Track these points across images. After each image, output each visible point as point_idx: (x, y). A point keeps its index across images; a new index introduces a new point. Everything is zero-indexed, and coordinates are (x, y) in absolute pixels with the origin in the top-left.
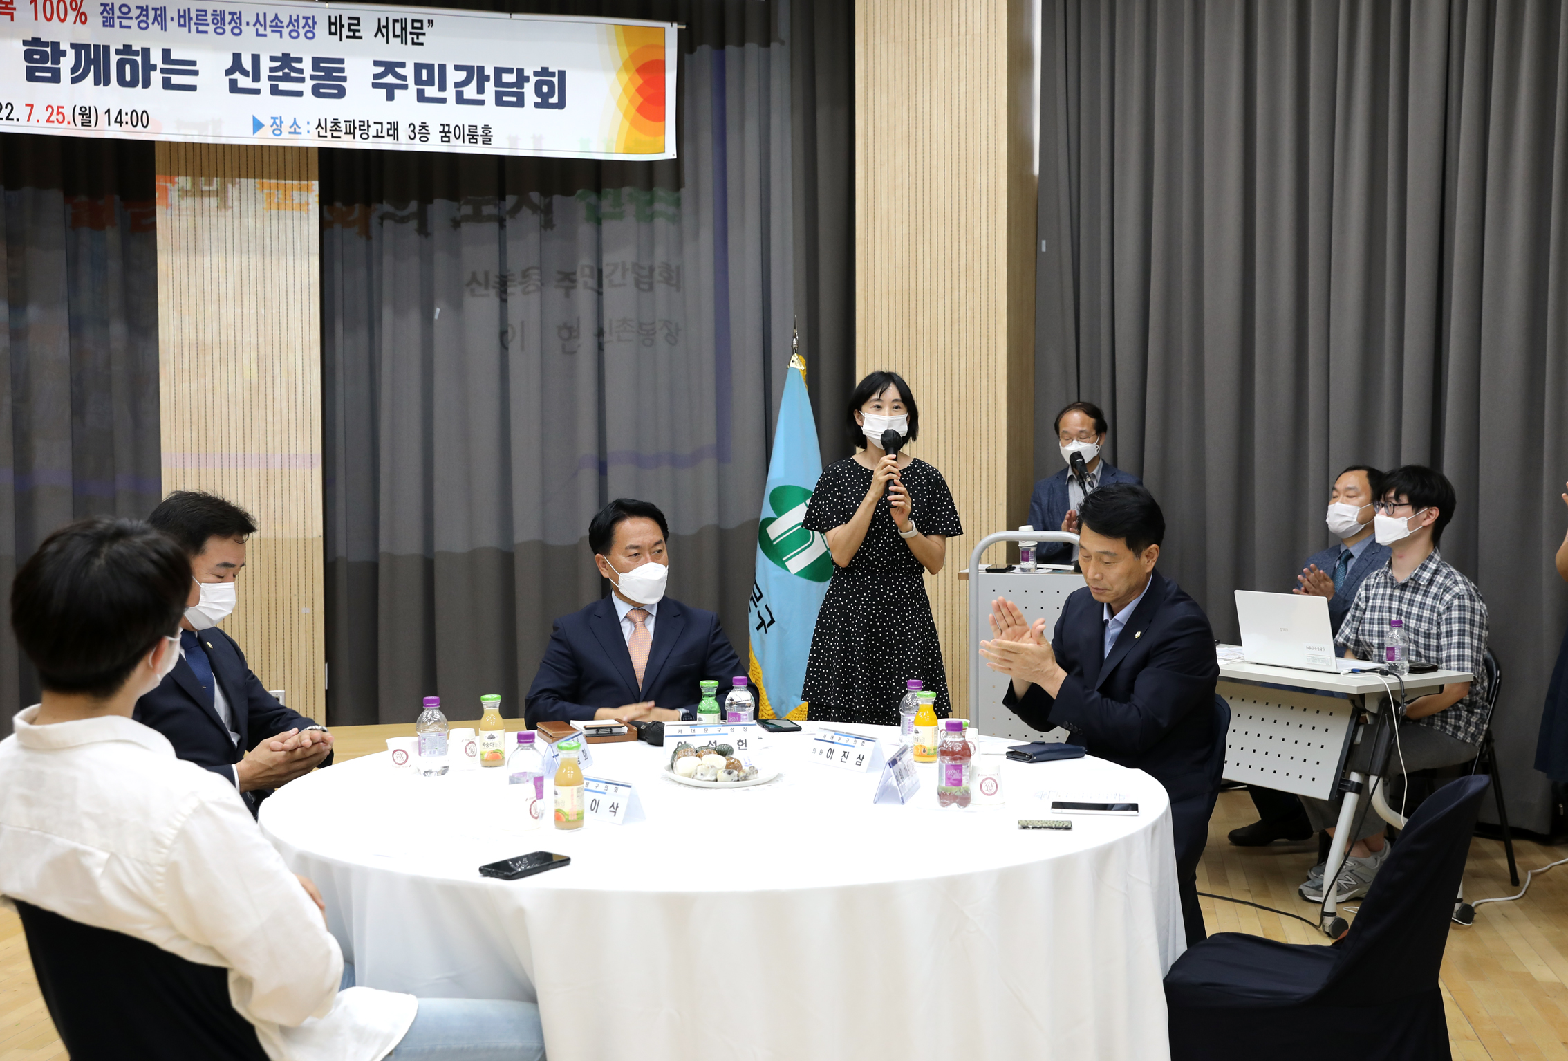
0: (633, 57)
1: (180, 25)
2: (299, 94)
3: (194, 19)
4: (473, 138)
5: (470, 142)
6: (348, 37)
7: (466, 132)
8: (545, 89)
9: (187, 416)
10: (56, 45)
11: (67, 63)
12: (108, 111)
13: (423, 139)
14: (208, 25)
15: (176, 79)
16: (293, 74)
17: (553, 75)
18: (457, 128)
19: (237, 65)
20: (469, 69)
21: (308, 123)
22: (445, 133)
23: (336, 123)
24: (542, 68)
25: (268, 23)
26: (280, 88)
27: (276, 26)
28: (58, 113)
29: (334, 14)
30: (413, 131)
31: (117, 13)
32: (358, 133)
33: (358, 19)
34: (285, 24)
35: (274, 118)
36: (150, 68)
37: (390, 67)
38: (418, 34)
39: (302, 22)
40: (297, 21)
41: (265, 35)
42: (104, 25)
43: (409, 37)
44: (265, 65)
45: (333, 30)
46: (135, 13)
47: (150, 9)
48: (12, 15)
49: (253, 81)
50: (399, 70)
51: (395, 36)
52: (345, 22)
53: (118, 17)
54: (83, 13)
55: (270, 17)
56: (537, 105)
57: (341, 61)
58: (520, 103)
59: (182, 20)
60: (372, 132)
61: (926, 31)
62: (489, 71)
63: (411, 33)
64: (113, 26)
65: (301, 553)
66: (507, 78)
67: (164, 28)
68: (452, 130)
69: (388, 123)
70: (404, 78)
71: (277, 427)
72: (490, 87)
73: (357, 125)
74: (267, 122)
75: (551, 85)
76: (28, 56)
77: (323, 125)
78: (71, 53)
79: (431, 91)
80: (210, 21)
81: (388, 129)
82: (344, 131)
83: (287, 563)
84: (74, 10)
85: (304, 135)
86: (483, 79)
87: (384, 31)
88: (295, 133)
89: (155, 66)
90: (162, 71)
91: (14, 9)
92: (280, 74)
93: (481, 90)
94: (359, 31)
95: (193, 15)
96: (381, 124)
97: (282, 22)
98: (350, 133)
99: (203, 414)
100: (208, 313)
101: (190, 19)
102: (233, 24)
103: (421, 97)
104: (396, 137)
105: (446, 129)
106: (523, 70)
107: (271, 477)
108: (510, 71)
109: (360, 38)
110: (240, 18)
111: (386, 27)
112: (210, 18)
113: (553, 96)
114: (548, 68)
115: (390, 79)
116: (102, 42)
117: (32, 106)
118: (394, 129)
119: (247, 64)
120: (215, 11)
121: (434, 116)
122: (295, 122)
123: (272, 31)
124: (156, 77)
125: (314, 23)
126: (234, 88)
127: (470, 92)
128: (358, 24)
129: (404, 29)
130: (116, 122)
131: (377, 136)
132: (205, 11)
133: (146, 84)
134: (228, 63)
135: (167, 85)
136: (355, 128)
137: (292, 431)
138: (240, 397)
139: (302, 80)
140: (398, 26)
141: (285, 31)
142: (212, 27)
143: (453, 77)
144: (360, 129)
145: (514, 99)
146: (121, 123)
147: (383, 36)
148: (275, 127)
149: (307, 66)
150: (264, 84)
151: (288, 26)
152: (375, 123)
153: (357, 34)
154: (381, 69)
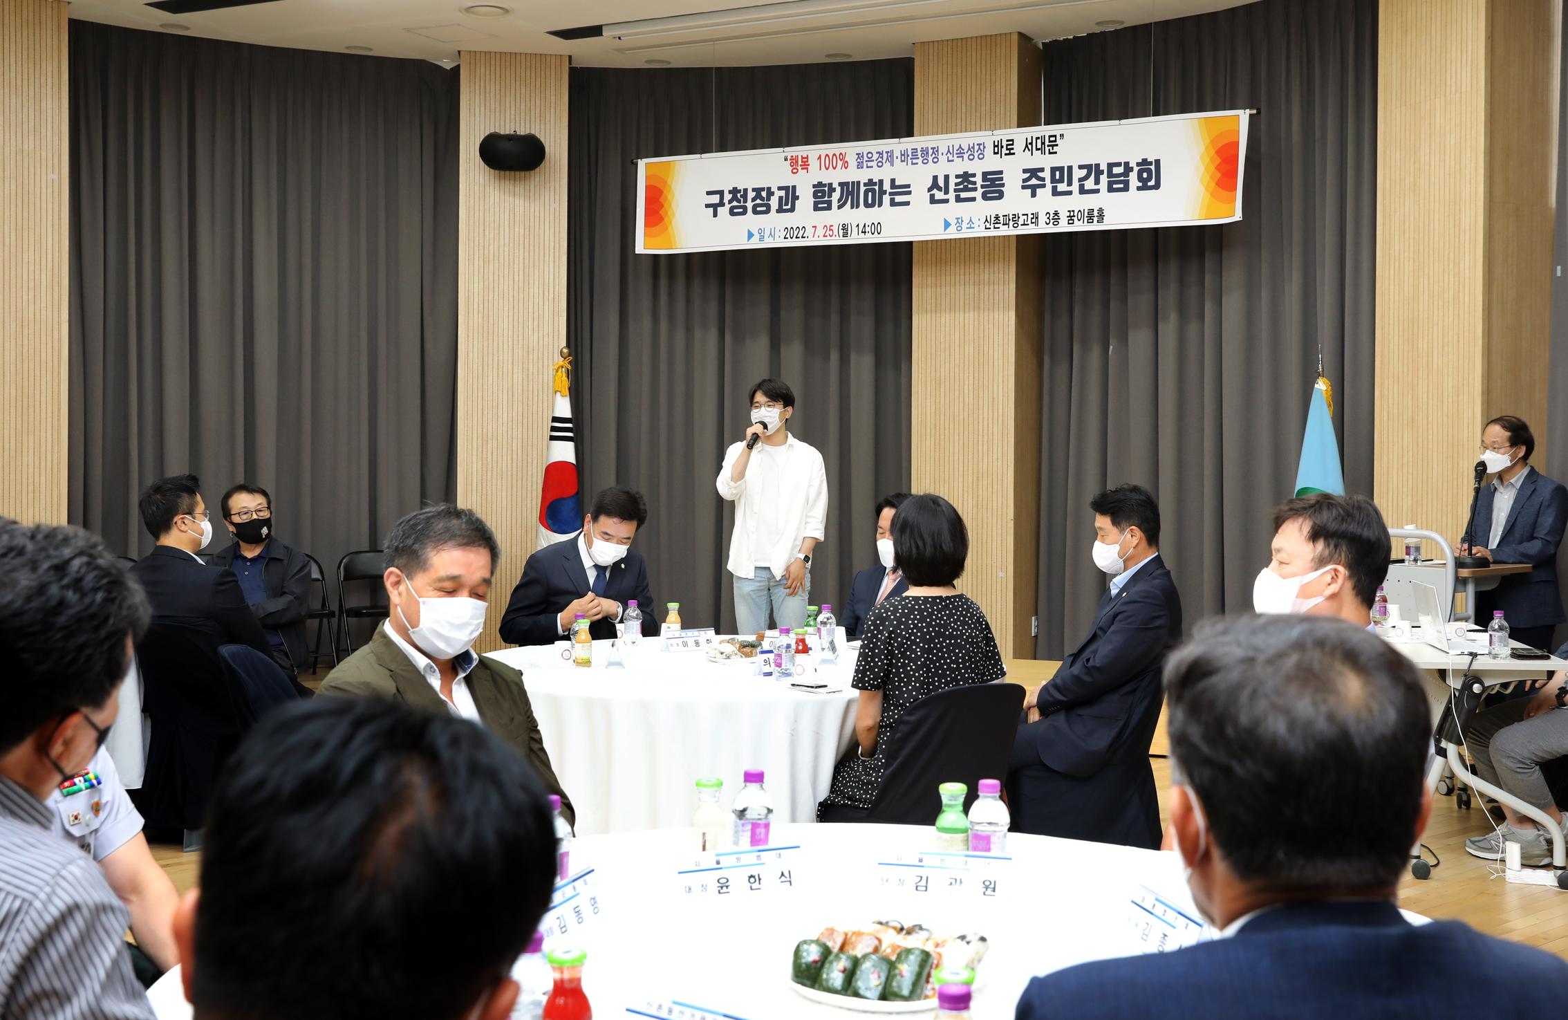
0: (1213, 142)
1: (902, 161)
2: (973, 199)
3: (910, 156)
4: (1090, 219)
5: (1088, 222)
6: (1006, 154)
7: (1086, 214)
8: (1145, 175)
9: (928, 431)
10: (830, 185)
11: (836, 196)
12: (858, 225)
13: (1055, 223)
14: (918, 158)
15: (898, 199)
16: (970, 186)
17: (1151, 163)
18: (1080, 213)
19: (935, 185)
20: (1088, 167)
21: (979, 220)
22: (1071, 217)
23: (997, 217)
24: (1143, 159)
25: (955, 152)
26: (961, 197)
27: (960, 153)
28: (830, 230)
29: (997, 139)
30: (1048, 218)
31: (866, 158)
32: (1011, 223)
33: (1012, 140)
34: (965, 151)
35: (957, 219)
36: (883, 192)
37: (1034, 173)
38: (1053, 146)
39: (976, 148)
40: (973, 148)
41: (953, 161)
42: (858, 168)
43: (1047, 149)
44: (953, 181)
45: (996, 151)
46: (876, 156)
47: (884, 152)
48: (807, 169)
49: (945, 194)
50: (1039, 174)
51: (1037, 149)
52: (1004, 144)
53: (866, 161)
54: (847, 162)
55: (956, 147)
56: (1139, 189)
57: (1001, 172)
58: (1126, 189)
59: (903, 157)
60: (1021, 222)
61: (1428, 93)
62: (1104, 167)
63: (1048, 146)
64: (862, 168)
65: (999, 532)
66: (1116, 170)
67: (892, 165)
68: (1076, 214)
69: (1032, 214)
70: (1043, 179)
71: (986, 439)
72: (1104, 179)
73: (1011, 218)
74: (953, 221)
75: (1149, 171)
76: (815, 195)
77: (989, 220)
78: (838, 189)
79: (1062, 187)
80: (919, 156)
81: (1032, 218)
82: (1002, 223)
83: (990, 539)
84: (841, 160)
85: (977, 229)
86: (1099, 173)
87: (1030, 146)
88: (971, 228)
89: (886, 191)
90: (891, 194)
91: (809, 165)
92: (962, 187)
93: (1097, 182)
94: (1013, 149)
95: (910, 153)
96: (1027, 215)
97: (963, 150)
98: (1006, 224)
99: (938, 429)
100: (943, 358)
101: (908, 156)
102: (934, 156)
103: (1055, 193)
104: (1036, 224)
105: (1072, 214)
106: (1128, 163)
107: (980, 475)
108: (1119, 164)
109: (1014, 154)
110: (937, 151)
111: (1031, 144)
112: (919, 153)
113: (1150, 180)
114: (1147, 159)
115: (1034, 181)
116: (856, 180)
117: (815, 227)
118: (1036, 217)
119: (941, 183)
120: (922, 148)
121: (1063, 205)
122: (971, 220)
123: (958, 157)
124: (886, 198)
125: (984, 147)
126: (933, 200)
127: (1089, 184)
128: (1013, 144)
129: (1043, 143)
130: (862, 232)
131: (1024, 225)
132: (916, 149)
133: (880, 205)
134: (930, 184)
135: (893, 203)
136: (1009, 220)
137: (995, 441)
138: (961, 417)
139: (975, 189)
140: (1039, 141)
141: (966, 156)
142: (921, 159)
143: (1078, 174)
144: (1013, 221)
145: (1122, 186)
146: (865, 232)
147: (1029, 150)
148: (958, 225)
149: (979, 180)
150: (952, 196)
151: (967, 152)
152: (1023, 215)
153: (1012, 151)
154: (1028, 175)
